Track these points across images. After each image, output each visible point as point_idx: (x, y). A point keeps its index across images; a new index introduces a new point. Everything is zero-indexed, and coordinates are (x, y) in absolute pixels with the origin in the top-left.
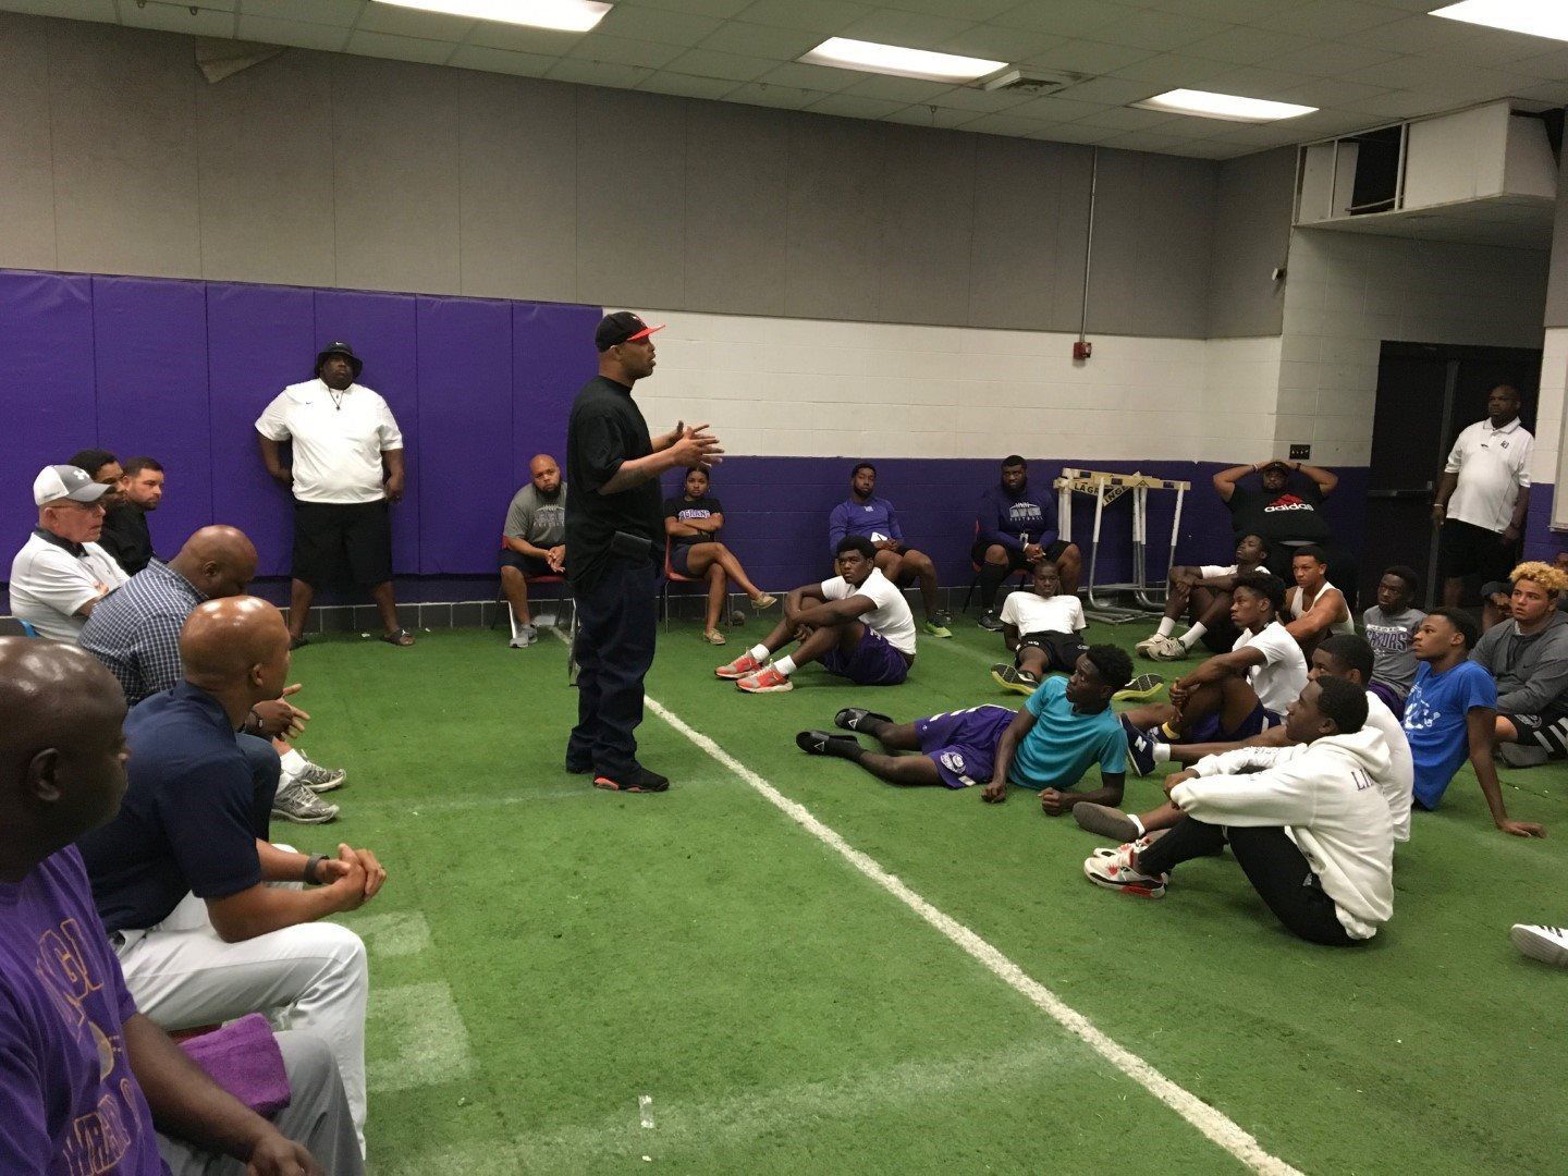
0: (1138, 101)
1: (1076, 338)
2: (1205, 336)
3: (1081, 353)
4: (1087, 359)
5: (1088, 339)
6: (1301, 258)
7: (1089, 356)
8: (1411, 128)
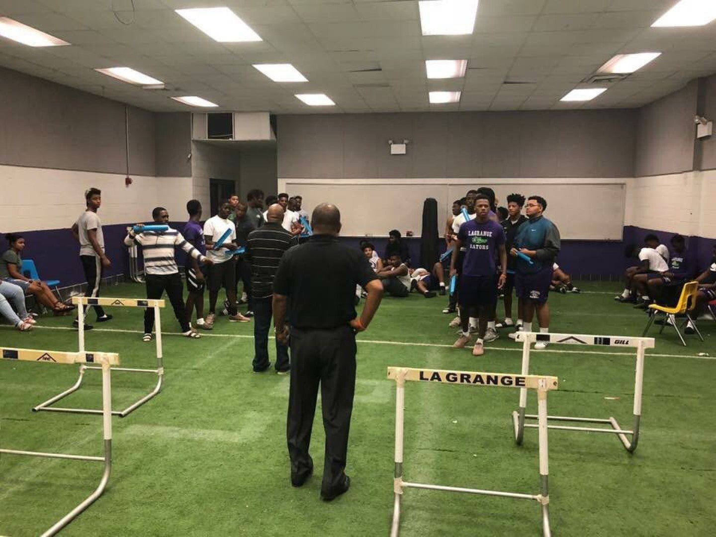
0: (175, 97)
1: (125, 177)
2: (156, 176)
3: (128, 182)
4: (130, 185)
5: (130, 177)
6: (194, 153)
7: (131, 183)
8: (235, 114)
